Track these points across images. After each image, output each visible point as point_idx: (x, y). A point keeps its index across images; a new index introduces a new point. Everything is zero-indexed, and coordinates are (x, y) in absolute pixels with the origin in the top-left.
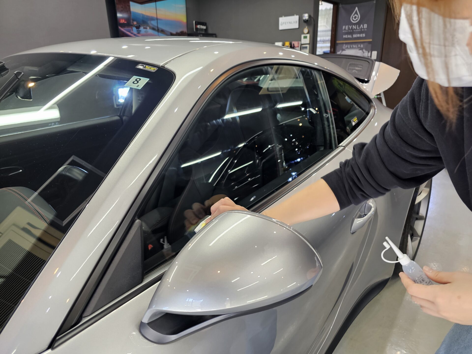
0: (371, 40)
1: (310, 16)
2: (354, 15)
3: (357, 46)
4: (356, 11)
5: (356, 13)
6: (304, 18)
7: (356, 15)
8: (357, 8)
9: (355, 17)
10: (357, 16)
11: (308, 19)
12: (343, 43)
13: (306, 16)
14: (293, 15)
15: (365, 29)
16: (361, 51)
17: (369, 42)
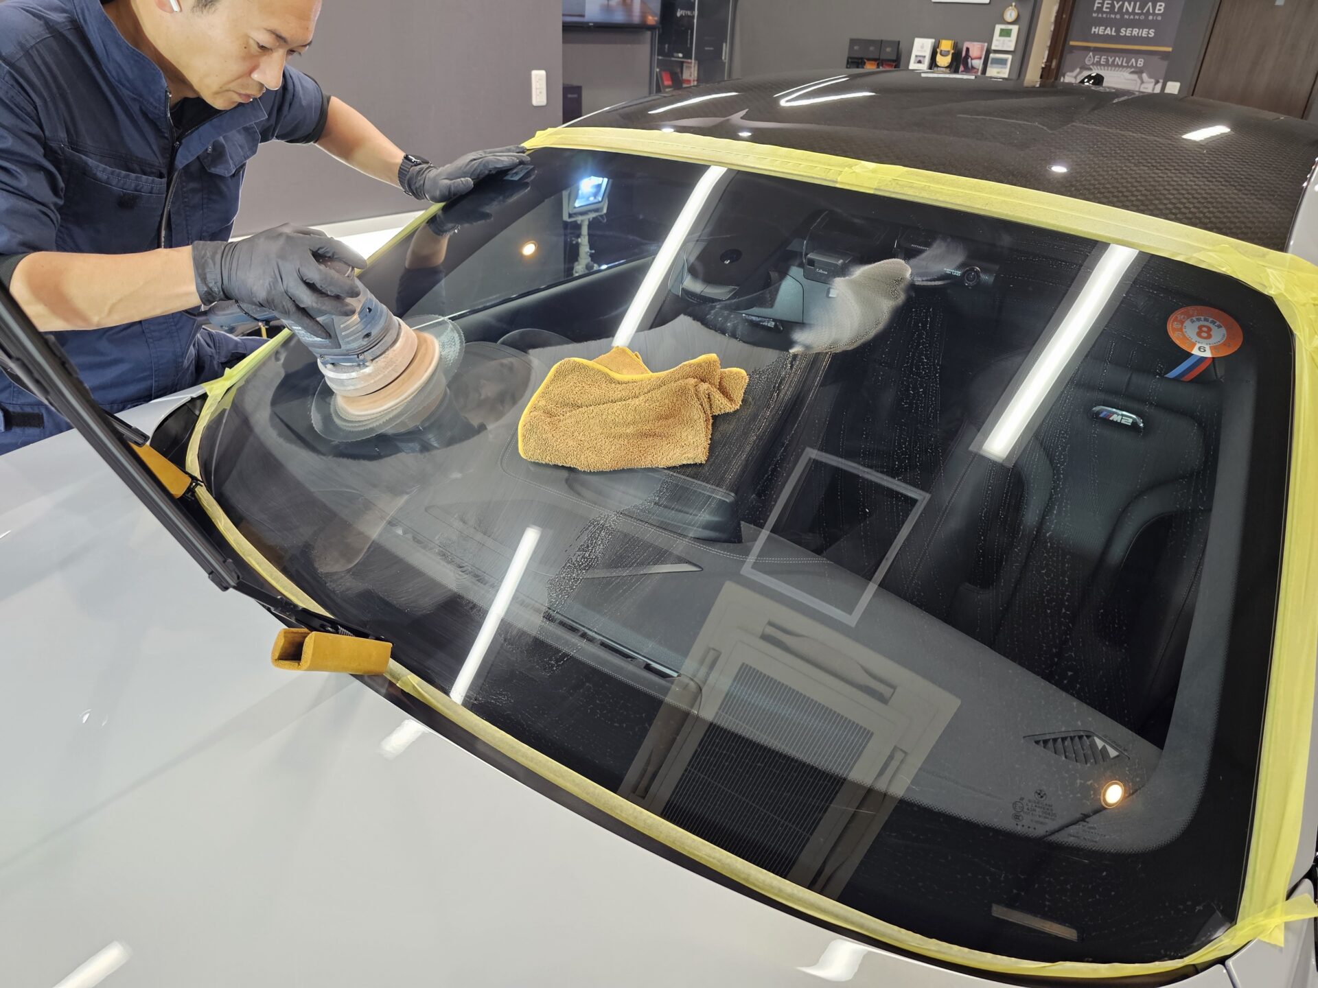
0: (1170, 49)
3: (1127, 62)
12: (1088, 49)
15: (1158, 14)
16: (1135, 77)
17: (1164, 56)
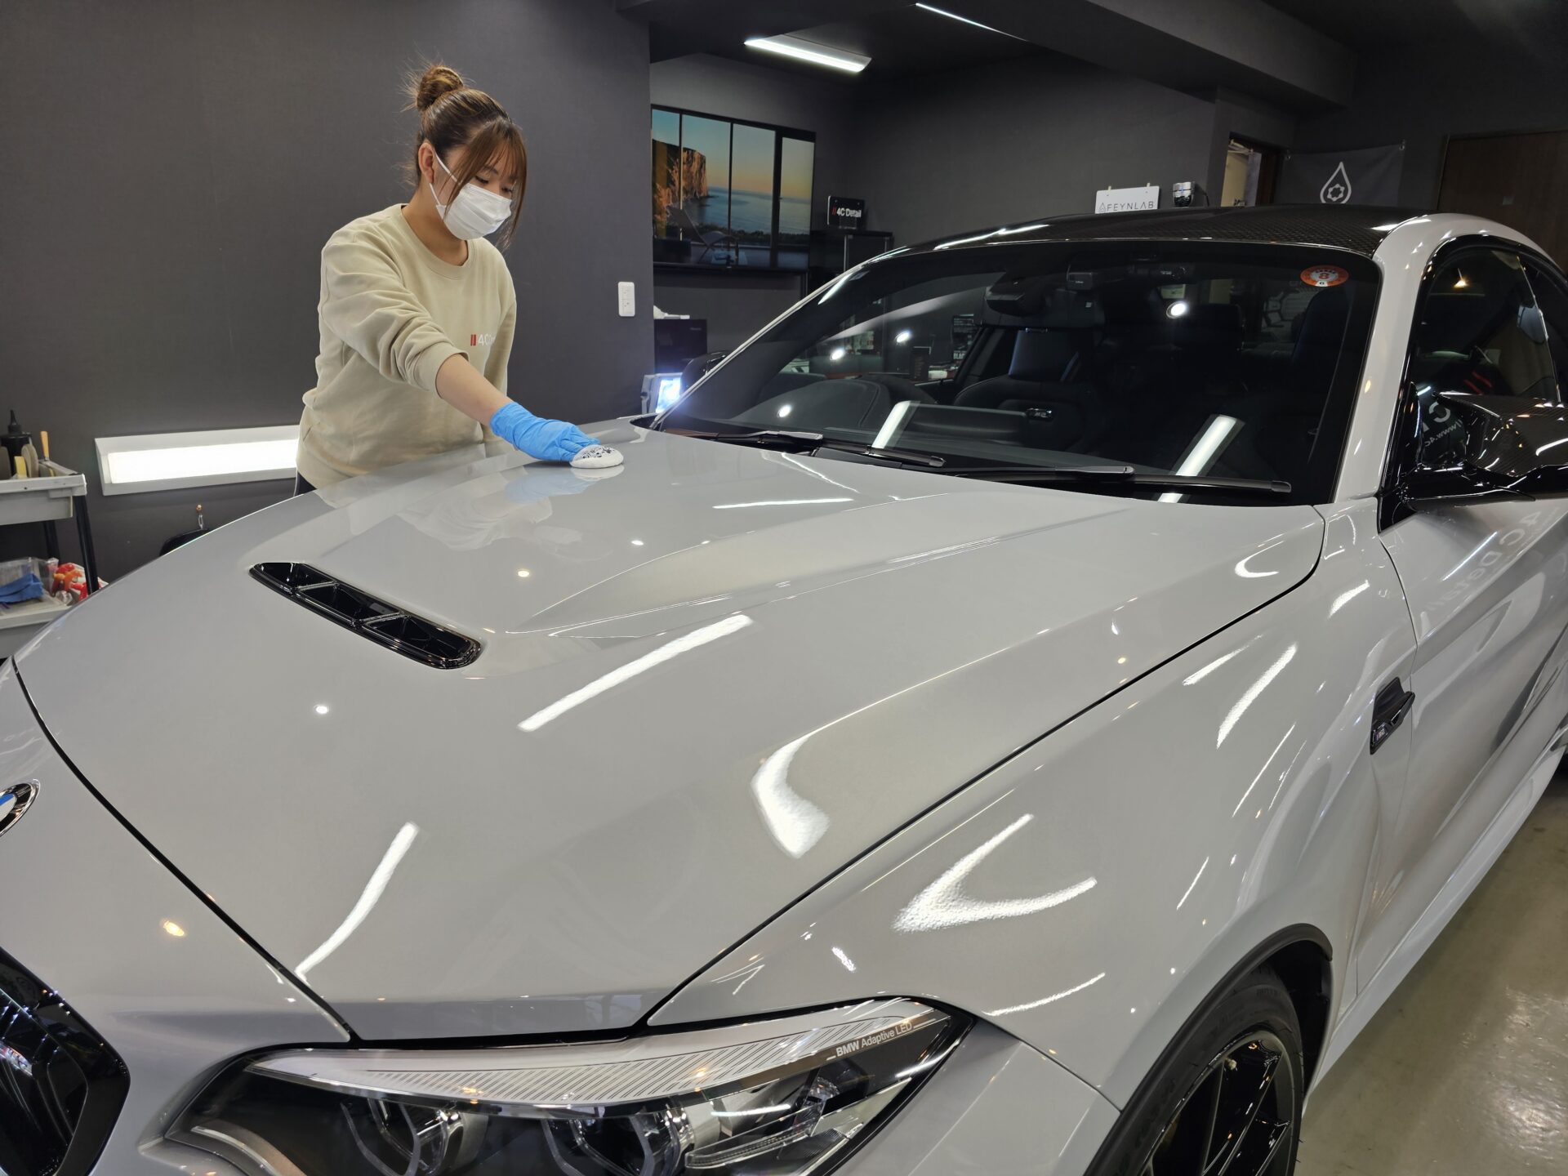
1: (1196, 189)
2: (1331, 185)
4: (1340, 171)
5: (1339, 179)
6: (1178, 195)
7: (1337, 186)
8: (1341, 166)
9: (1336, 193)
10: (1342, 189)
11: (1190, 196)
13: (1185, 189)
14: (1141, 183)
